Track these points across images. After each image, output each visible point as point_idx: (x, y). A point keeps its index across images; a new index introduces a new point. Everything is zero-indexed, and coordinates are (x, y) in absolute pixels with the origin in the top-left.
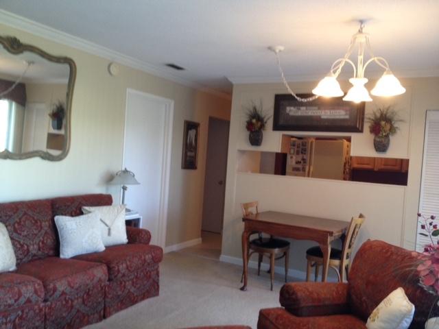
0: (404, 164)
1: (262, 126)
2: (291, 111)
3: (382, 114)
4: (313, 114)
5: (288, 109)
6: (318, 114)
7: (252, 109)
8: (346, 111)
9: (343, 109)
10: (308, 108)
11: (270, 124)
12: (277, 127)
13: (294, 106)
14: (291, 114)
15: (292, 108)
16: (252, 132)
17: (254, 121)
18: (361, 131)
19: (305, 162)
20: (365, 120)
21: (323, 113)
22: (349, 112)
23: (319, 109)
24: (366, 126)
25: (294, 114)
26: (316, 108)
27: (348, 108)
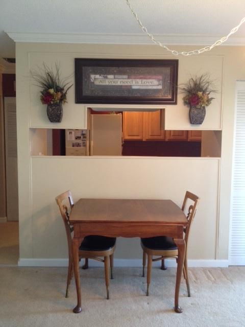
0: (217, 135)
1: (63, 98)
2: (98, 80)
3: (195, 84)
4: (122, 84)
5: (93, 76)
6: (129, 84)
7: (45, 76)
8: (159, 80)
9: (155, 79)
10: (116, 76)
11: (71, 95)
12: (81, 99)
13: (100, 74)
14: (97, 83)
15: (98, 76)
16: (50, 105)
17: (52, 91)
18: (175, 104)
19: (85, 137)
20: (179, 91)
21: (134, 83)
22: (161, 82)
23: (128, 78)
24: (180, 97)
25: (101, 84)
26: (125, 77)
27: (160, 77)
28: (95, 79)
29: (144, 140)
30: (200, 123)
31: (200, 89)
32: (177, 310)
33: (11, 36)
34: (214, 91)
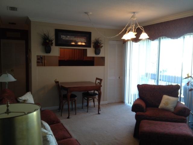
2: (64, 37)
3: (97, 41)
4: (73, 39)
5: (62, 36)
6: (75, 40)
8: (85, 39)
10: (71, 37)
12: (57, 45)
13: (65, 35)
14: (64, 39)
15: (64, 36)
17: (48, 41)
18: (90, 47)
19: (42, 59)
20: (92, 43)
21: (77, 39)
22: (86, 40)
23: (75, 37)
24: (92, 45)
25: (65, 39)
26: (74, 37)
27: (86, 38)
28: (63, 37)
29: (66, 60)
30: (99, 54)
31: (99, 43)
32: (99, 114)
33: (30, 18)
34: (103, 43)
